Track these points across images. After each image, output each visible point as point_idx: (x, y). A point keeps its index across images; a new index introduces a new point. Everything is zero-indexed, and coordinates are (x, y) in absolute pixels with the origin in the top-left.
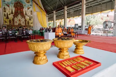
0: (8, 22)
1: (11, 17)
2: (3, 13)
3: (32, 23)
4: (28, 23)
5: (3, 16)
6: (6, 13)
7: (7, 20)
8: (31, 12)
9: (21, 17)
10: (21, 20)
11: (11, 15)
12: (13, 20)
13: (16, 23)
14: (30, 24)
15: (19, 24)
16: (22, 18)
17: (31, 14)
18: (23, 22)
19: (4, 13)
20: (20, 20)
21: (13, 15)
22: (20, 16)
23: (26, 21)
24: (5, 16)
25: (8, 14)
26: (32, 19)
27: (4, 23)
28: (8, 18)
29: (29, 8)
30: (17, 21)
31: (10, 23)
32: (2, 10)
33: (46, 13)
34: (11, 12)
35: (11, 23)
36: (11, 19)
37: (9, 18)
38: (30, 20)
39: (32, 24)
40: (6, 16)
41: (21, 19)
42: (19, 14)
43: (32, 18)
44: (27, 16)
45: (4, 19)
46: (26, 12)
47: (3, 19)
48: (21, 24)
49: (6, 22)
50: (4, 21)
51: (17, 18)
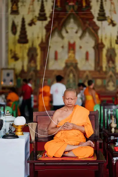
0: (23, 58)
1: (35, 36)
2: (7, 19)
5: (7, 33)
6: (18, 20)
7: (22, 51)
9: (80, 33)
10: (77, 48)
11: (39, 23)
12: (44, 47)
13: (56, 58)
15: (67, 66)
16: (81, 37)
18: (87, 54)
19: (11, 17)
20: (72, 47)
21: (46, 23)
22: (76, 28)
23: (99, 47)
24: (14, 33)
25: (27, 21)
27: (7, 63)
28: (23, 39)
30: (59, 50)
31: (30, 61)
32: (7, 5)
34: (37, 13)
35: (35, 62)
36: (37, 43)
40: (18, 33)
41: (78, 43)
42: (69, 18)
44: (105, 23)
45: (11, 46)
46: (102, 7)
47: (7, 44)
48: (76, 67)
49: (16, 58)
50: (10, 56)
51: (63, 38)
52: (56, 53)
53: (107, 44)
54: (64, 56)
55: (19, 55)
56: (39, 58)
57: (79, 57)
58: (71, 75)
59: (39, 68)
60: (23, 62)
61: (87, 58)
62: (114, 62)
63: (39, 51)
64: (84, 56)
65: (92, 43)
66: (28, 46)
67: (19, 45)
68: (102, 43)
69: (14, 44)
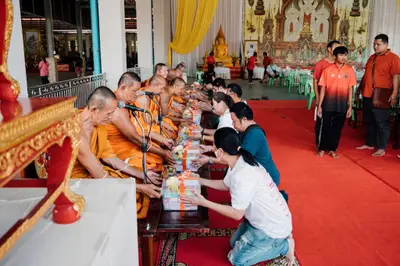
0: (259, 29)
1: (272, 7)
3: (360, 32)
4: (345, 31)
7: (258, 22)
9: (316, 4)
10: (312, 19)
12: (281, 18)
13: (291, 30)
14: (350, 37)
15: (301, 38)
16: (317, 9)
18: (322, 25)
20: (307, 18)
23: (333, 19)
24: (251, 4)
26: (367, 9)
27: (244, 34)
28: (260, 10)
30: (295, 22)
31: (265, 33)
35: (271, 34)
36: (274, 14)
37: (263, 13)
38: (355, 13)
39: (364, 35)
40: (255, 4)
41: (314, 14)
43: (364, 5)
45: (248, 18)
47: (244, 16)
48: (310, 38)
49: (252, 30)
50: (246, 27)
51: (299, 9)
52: (292, 24)
53: (341, 15)
54: (299, 28)
55: (256, 27)
56: (274, 30)
57: (314, 29)
58: (305, 47)
59: (274, 40)
60: (259, 33)
61: (321, 30)
62: (346, 35)
63: (275, 23)
64: (319, 29)
65: (327, 14)
66: (264, 17)
67: (256, 16)
68: (337, 15)
69: (251, 15)
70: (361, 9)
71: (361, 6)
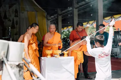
3: (16, 35)
8: (16, 11)
17: (16, 16)
29: (12, 5)
33: (46, 14)
43: (17, 24)
70: (16, 26)
71: (15, 25)
